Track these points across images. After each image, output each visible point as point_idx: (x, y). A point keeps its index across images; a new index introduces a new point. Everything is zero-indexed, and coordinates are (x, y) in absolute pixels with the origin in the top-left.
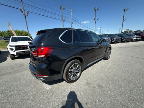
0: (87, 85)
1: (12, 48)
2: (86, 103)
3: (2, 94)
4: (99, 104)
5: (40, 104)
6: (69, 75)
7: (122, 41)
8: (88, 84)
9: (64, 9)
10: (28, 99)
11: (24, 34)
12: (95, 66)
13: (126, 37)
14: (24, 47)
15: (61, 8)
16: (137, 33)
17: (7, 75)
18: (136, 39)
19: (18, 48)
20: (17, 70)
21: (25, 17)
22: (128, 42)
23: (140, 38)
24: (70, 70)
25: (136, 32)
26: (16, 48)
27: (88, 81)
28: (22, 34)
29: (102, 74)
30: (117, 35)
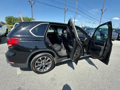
0: (51, 80)
21: (32, 6)
24: (36, 62)
27: (55, 77)
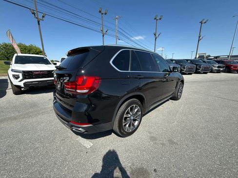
0: (151, 140)
1: (16, 75)
2: (155, 170)
3: (5, 154)
4: (176, 171)
5: (78, 171)
6: (124, 124)
7: (197, 72)
8: (153, 139)
9: (106, 14)
10: (55, 164)
11: (34, 51)
12: (159, 111)
13: (203, 65)
14: (39, 75)
15: (100, 12)
16: (218, 59)
17: (9, 122)
18: (217, 69)
19: (27, 74)
20: (27, 114)
21: (39, 22)
22: (206, 73)
23: (224, 68)
24: (125, 116)
25: (216, 57)
26: (25, 75)
27: (152, 135)
28: (29, 51)
29: (173, 123)
30: (189, 62)
